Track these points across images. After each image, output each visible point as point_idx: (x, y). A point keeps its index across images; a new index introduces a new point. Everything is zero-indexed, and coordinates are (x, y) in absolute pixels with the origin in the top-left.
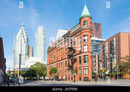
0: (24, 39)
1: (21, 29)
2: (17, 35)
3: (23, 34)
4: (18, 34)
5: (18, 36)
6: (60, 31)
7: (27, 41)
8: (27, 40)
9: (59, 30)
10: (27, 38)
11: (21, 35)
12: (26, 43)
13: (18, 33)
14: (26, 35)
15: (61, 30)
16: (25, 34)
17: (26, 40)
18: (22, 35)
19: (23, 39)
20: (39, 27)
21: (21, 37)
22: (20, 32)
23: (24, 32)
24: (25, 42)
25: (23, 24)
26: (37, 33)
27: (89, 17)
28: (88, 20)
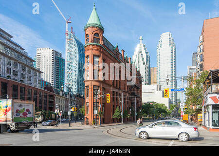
0: (143, 59)
1: (138, 45)
2: (133, 56)
4: (135, 54)
7: (147, 61)
8: (147, 59)
10: (147, 57)
11: (138, 55)
12: (146, 64)
13: (135, 52)
14: (146, 52)
17: (145, 60)
18: (140, 54)
19: (141, 59)
20: (163, 34)
22: (137, 49)
23: (143, 48)
24: (144, 64)
25: (141, 36)
26: (159, 45)
27: (89, 26)
28: (89, 31)
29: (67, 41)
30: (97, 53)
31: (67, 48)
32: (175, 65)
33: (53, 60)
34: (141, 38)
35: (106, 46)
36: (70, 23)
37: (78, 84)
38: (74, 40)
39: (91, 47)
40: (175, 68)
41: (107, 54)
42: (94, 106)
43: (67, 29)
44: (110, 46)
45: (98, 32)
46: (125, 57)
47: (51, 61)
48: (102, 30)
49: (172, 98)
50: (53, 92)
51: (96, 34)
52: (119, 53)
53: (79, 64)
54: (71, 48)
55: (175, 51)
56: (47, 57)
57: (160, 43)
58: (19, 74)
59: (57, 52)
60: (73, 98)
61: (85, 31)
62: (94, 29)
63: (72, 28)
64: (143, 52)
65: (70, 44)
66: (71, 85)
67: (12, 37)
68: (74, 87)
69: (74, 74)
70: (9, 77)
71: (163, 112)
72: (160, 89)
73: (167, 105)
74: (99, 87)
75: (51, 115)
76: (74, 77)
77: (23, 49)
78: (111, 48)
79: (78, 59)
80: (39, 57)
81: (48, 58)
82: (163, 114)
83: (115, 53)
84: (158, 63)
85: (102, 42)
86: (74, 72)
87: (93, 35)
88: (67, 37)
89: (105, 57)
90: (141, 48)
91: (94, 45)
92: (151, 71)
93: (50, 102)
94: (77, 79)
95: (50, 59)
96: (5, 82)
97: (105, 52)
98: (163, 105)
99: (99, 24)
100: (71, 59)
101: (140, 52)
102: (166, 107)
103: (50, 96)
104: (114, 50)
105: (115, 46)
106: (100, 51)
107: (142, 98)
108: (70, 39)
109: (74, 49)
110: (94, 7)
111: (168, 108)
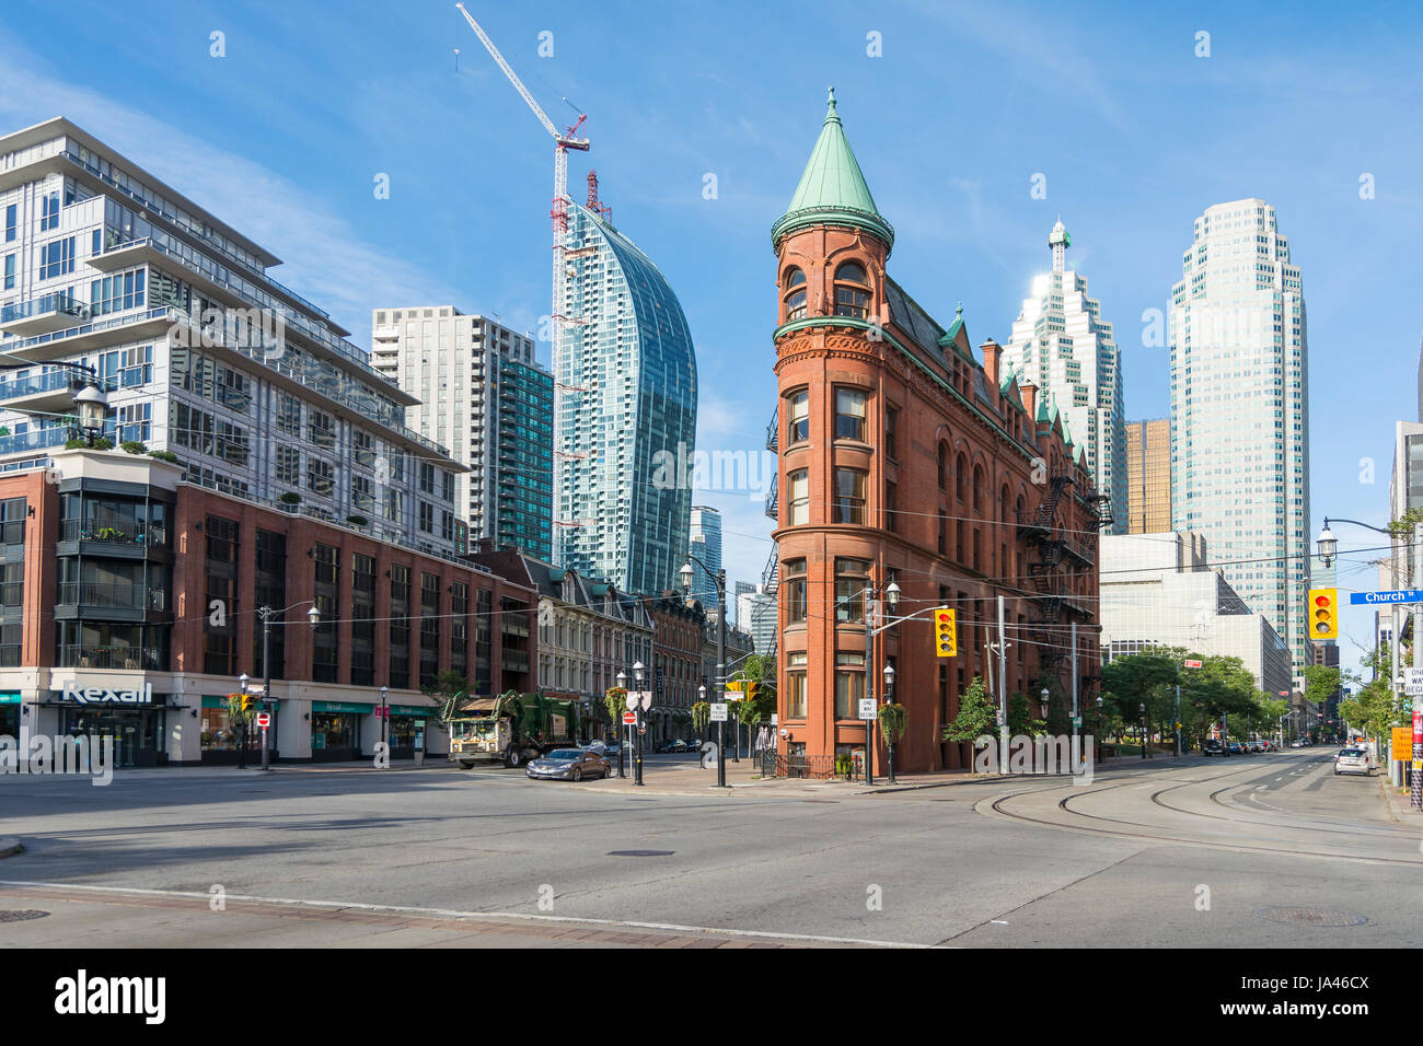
0: (1073, 371)
1: (1040, 282)
4: (1015, 337)
7: (1102, 379)
10: (1103, 355)
11: (1036, 344)
12: (1092, 401)
13: (1016, 327)
14: (1094, 328)
17: (1089, 377)
18: (1054, 340)
19: (1058, 368)
20: (1213, 211)
21: (1036, 360)
22: (1032, 309)
23: (1073, 302)
24: (1080, 399)
25: (1059, 226)
26: (1188, 280)
27: (809, 224)
28: (807, 252)
29: (559, 260)
30: (855, 373)
31: (559, 304)
32: (1303, 407)
33: (476, 379)
34: (1056, 237)
35: (903, 333)
36: (584, 148)
37: (636, 528)
38: (606, 256)
39: (817, 342)
40: (1303, 426)
41: (909, 374)
42: (837, 673)
43: (560, 190)
44: (922, 326)
45: (860, 253)
46: (1004, 380)
47: (469, 385)
48: (880, 240)
49: (1284, 620)
50: (526, 582)
51: (852, 267)
52: (974, 364)
53: (644, 401)
54: (588, 303)
55: (1301, 321)
56: (442, 363)
57: (1195, 270)
58: (342, 479)
59: (505, 334)
60: (638, 621)
61: (778, 244)
62: (838, 238)
63: (593, 180)
64: (1077, 324)
65: (582, 277)
66: (591, 531)
67: (273, 261)
68: (609, 545)
69: (608, 466)
70: (291, 499)
71: (1233, 710)
72: (1200, 565)
73: (1254, 665)
74: (865, 563)
75: (550, 720)
76: (608, 486)
77: (341, 333)
78: (927, 337)
79: (634, 371)
80: (390, 361)
81: (450, 370)
82: (1232, 718)
83: (951, 366)
84: (1181, 397)
85: (884, 308)
86: (611, 453)
87: (830, 271)
88: (562, 237)
89: (898, 395)
90: (1056, 301)
91: (837, 329)
92: (1133, 444)
93: (511, 641)
94: (628, 494)
95: (458, 377)
96: (274, 527)
97: (897, 364)
98: (1229, 665)
99: (866, 208)
100: (591, 371)
101: (1056, 323)
102: (1250, 679)
103: (509, 605)
104: (941, 348)
105: (949, 324)
106: (871, 361)
107: (1103, 622)
108: (582, 248)
109: (609, 309)
110: (831, 112)
111: (1259, 685)
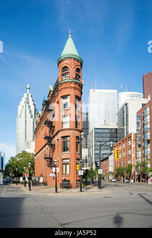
0: (30, 112)
1: (25, 95)
3: (28, 102)
4: (21, 104)
5: (20, 107)
6: (94, 91)
7: (35, 114)
8: (35, 112)
9: (91, 90)
10: (35, 110)
11: (24, 105)
12: (34, 118)
13: (21, 102)
14: (34, 104)
15: (96, 90)
16: (31, 103)
18: (27, 105)
19: (28, 111)
21: (24, 108)
22: (24, 99)
23: (30, 99)
24: (32, 117)
25: (28, 85)
28: (70, 64)
34: (28, 87)
39: (73, 85)
90: (28, 99)
